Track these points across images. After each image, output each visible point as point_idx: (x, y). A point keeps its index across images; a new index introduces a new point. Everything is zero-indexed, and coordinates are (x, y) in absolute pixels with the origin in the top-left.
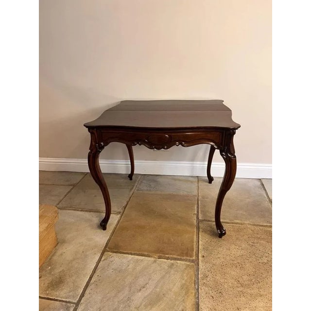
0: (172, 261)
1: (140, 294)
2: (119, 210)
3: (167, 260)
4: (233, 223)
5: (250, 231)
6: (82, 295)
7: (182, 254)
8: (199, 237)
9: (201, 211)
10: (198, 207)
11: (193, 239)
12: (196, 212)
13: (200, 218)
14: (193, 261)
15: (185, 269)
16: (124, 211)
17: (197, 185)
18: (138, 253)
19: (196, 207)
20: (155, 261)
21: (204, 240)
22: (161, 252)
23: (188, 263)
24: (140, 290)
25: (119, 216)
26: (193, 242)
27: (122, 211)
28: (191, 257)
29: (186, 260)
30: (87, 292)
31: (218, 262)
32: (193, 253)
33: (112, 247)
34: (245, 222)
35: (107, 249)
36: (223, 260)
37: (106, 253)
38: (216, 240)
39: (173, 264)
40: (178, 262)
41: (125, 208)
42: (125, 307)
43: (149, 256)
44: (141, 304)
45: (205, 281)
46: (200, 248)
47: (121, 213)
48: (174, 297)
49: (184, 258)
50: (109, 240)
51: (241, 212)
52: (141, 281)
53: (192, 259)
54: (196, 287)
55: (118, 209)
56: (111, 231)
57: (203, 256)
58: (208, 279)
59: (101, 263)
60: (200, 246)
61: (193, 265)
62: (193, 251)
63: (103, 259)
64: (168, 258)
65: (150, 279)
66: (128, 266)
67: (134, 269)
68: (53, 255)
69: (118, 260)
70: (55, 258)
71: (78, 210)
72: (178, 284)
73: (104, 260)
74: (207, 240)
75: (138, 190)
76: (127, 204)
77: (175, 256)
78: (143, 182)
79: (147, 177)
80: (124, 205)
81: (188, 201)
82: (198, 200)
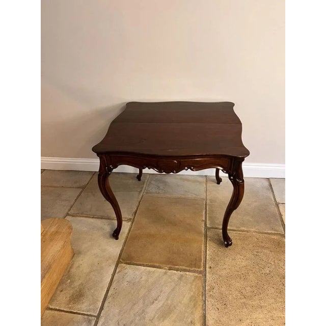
0: (182, 273)
1: (153, 306)
2: (130, 217)
3: (177, 271)
4: (239, 231)
5: (256, 240)
6: (102, 308)
7: (190, 265)
8: (206, 246)
9: (209, 217)
10: (206, 213)
11: (201, 249)
12: (204, 219)
13: (207, 225)
14: (200, 272)
15: (193, 280)
16: (134, 218)
17: (205, 186)
18: (150, 264)
19: (204, 212)
20: (165, 273)
21: (212, 249)
22: (171, 263)
23: (196, 275)
24: (153, 302)
25: (130, 223)
26: (201, 252)
27: (132, 218)
28: (199, 268)
29: (194, 271)
30: (106, 305)
31: (224, 273)
32: (201, 264)
33: (125, 259)
34: (251, 229)
35: (121, 260)
36: (228, 271)
37: (120, 265)
38: (223, 249)
39: (182, 276)
40: (187, 273)
41: (135, 215)
42: (140, 320)
43: (160, 268)
44: (155, 316)
45: (211, 293)
46: (207, 258)
47: (132, 221)
48: (184, 309)
49: (193, 269)
50: (122, 251)
51: (247, 218)
52: (154, 294)
53: (200, 270)
54: (204, 299)
55: (129, 215)
56: (123, 241)
57: (210, 267)
58: (214, 291)
59: (116, 275)
60: (207, 257)
61: (201, 276)
62: (201, 261)
63: (117, 271)
65: (161, 292)
66: (141, 278)
67: (147, 281)
68: (71, 268)
69: (132, 272)
70: (73, 270)
71: (89, 217)
72: (188, 296)
73: (119, 272)
74: (214, 250)
75: (147, 193)
76: (137, 209)
77: (184, 267)
78: (152, 182)
79: (156, 176)
80: (134, 210)
81: (197, 206)
82: (206, 204)
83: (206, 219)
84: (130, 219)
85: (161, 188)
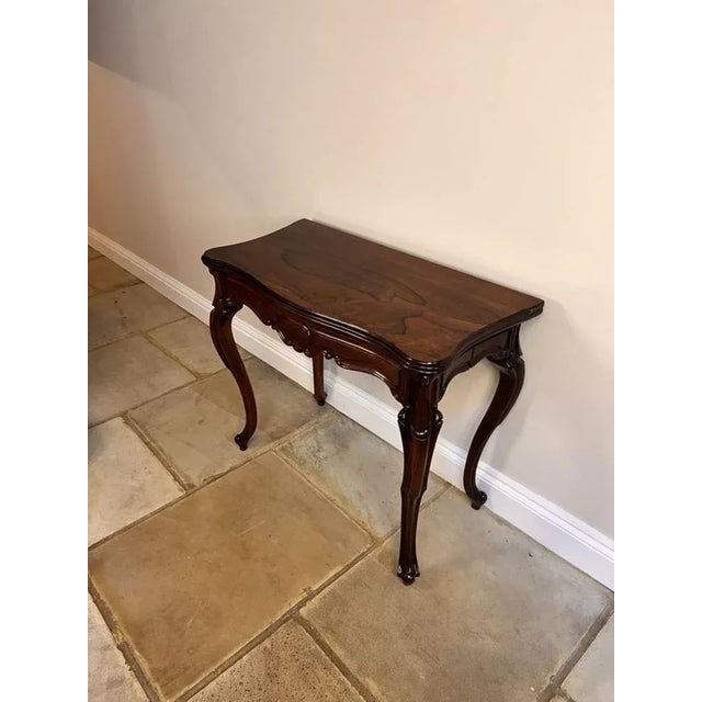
0: (128, 674)
2: (197, 482)
3: (127, 662)
4: (356, 683)
7: (160, 674)
8: (240, 657)
9: (332, 592)
10: (337, 576)
11: (224, 654)
12: (315, 588)
13: (301, 611)
16: (202, 488)
19: (334, 572)
21: (241, 674)
25: (181, 494)
26: (214, 662)
27: (198, 485)
28: (166, 694)
32: (180, 690)
39: (121, 681)
40: (137, 685)
41: (211, 482)
43: (112, 627)
46: (208, 688)
47: (190, 491)
49: (156, 685)
51: (417, 667)
55: (199, 477)
60: (214, 683)
62: (189, 684)
64: (130, 660)
71: (143, 440)
74: (245, 680)
75: (282, 449)
76: (228, 472)
77: (145, 667)
78: (319, 432)
79: (343, 423)
80: (219, 472)
81: (339, 544)
82: (363, 555)
83: (319, 591)
84: (193, 486)
85: (321, 455)
